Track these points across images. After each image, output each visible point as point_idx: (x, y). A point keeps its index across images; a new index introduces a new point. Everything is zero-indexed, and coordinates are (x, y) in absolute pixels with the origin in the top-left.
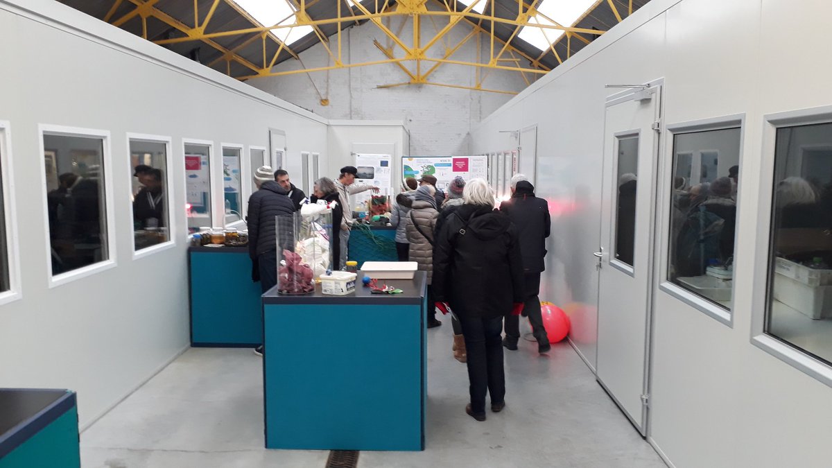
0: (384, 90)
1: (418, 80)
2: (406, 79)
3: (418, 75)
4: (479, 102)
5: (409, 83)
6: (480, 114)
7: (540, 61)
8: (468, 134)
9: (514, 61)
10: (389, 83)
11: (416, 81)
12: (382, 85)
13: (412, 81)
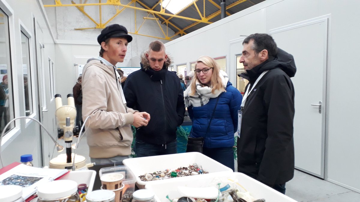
0: (78, 31)
1: (101, 26)
2: (93, 26)
3: (101, 24)
4: (136, 42)
5: (95, 28)
6: (137, 48)
7: (169, 21)
8: (131, 59)
9: (155, 20)
10: (82, 27)
11: (100, 27)
12: (77, 28)
13: (97, 27)
